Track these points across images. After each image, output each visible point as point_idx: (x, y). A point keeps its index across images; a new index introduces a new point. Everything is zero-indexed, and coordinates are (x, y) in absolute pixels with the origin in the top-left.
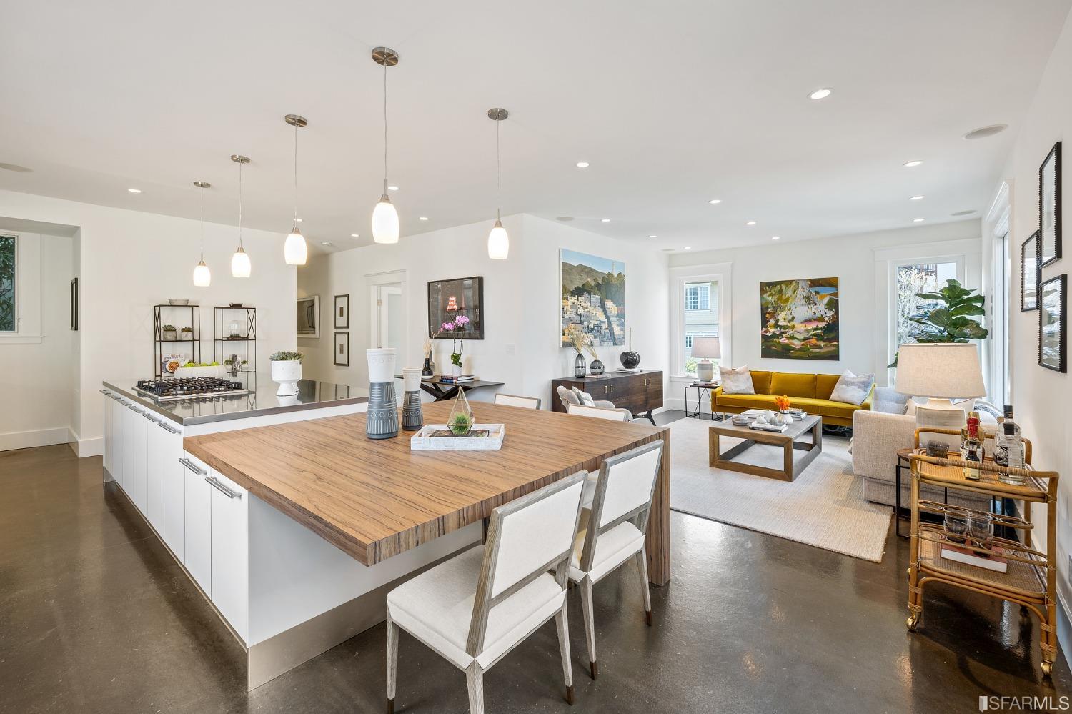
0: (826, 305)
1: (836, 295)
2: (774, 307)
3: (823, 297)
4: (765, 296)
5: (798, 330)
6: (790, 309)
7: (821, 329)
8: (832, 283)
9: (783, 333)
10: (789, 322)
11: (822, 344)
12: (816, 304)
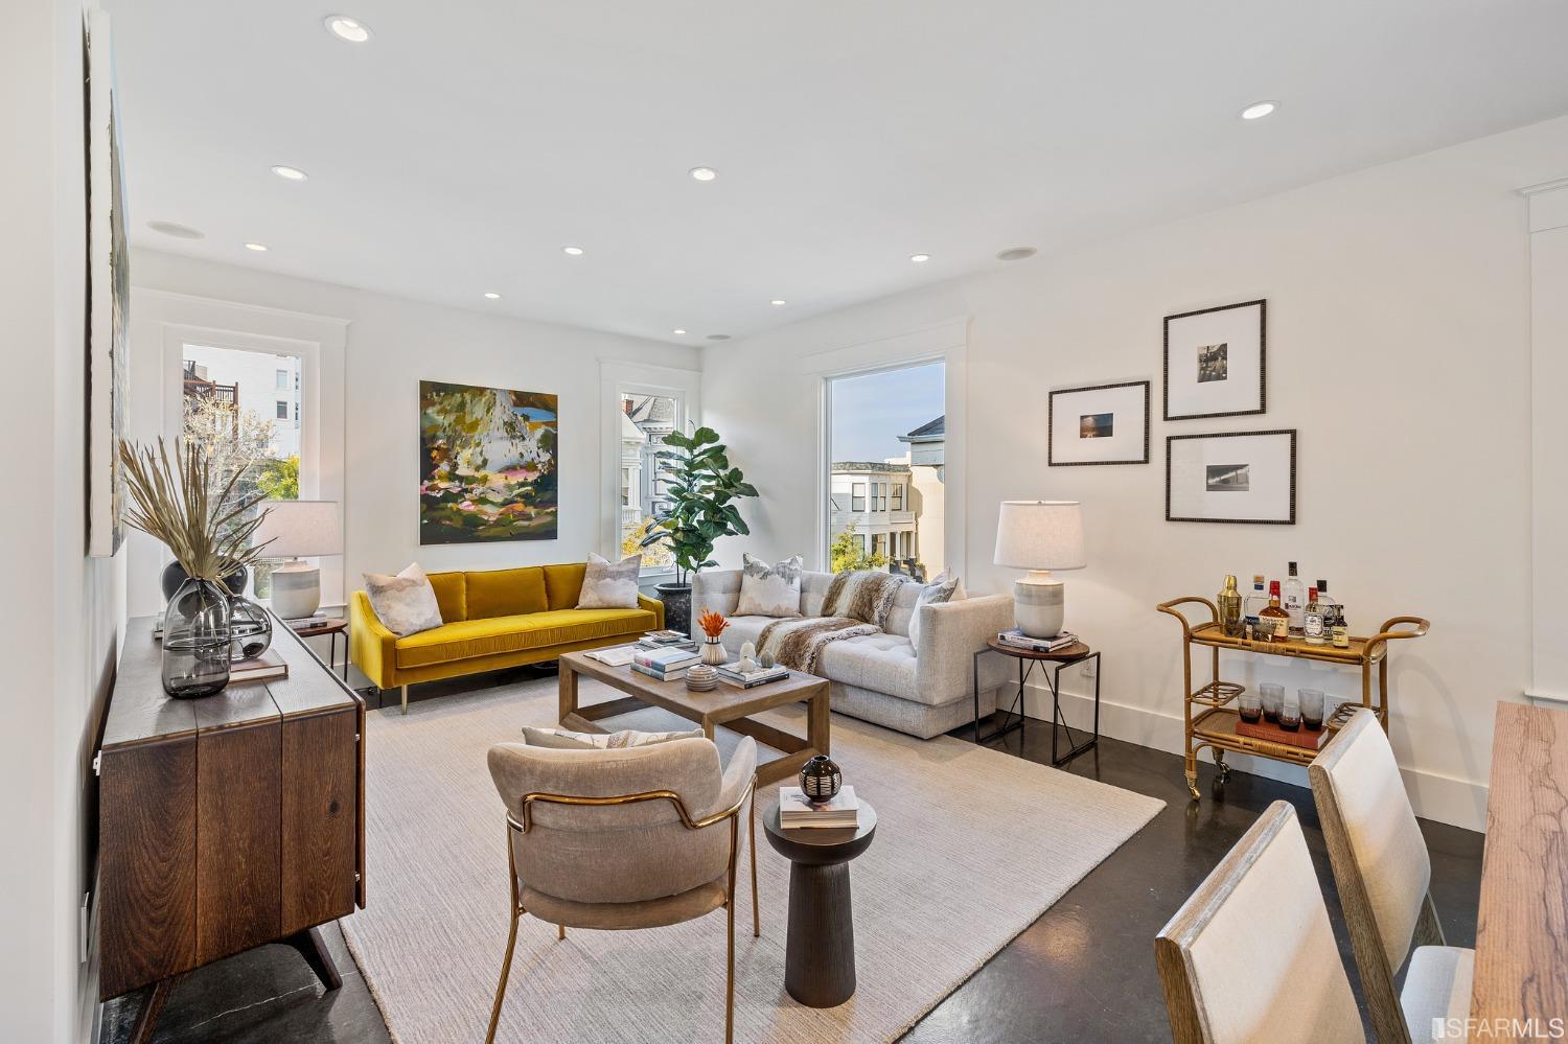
0: (540, 441)
1: (554, 425)
2: (449, 438)
3: (535, 427)
4: (430, 411)
5: (494, 486)
6: (478, 445)
7: (531, 484)
8: (547, 404)
9: (466, 491)
10: (478, 469)
11: (532, 511)
12: (524, 439)
